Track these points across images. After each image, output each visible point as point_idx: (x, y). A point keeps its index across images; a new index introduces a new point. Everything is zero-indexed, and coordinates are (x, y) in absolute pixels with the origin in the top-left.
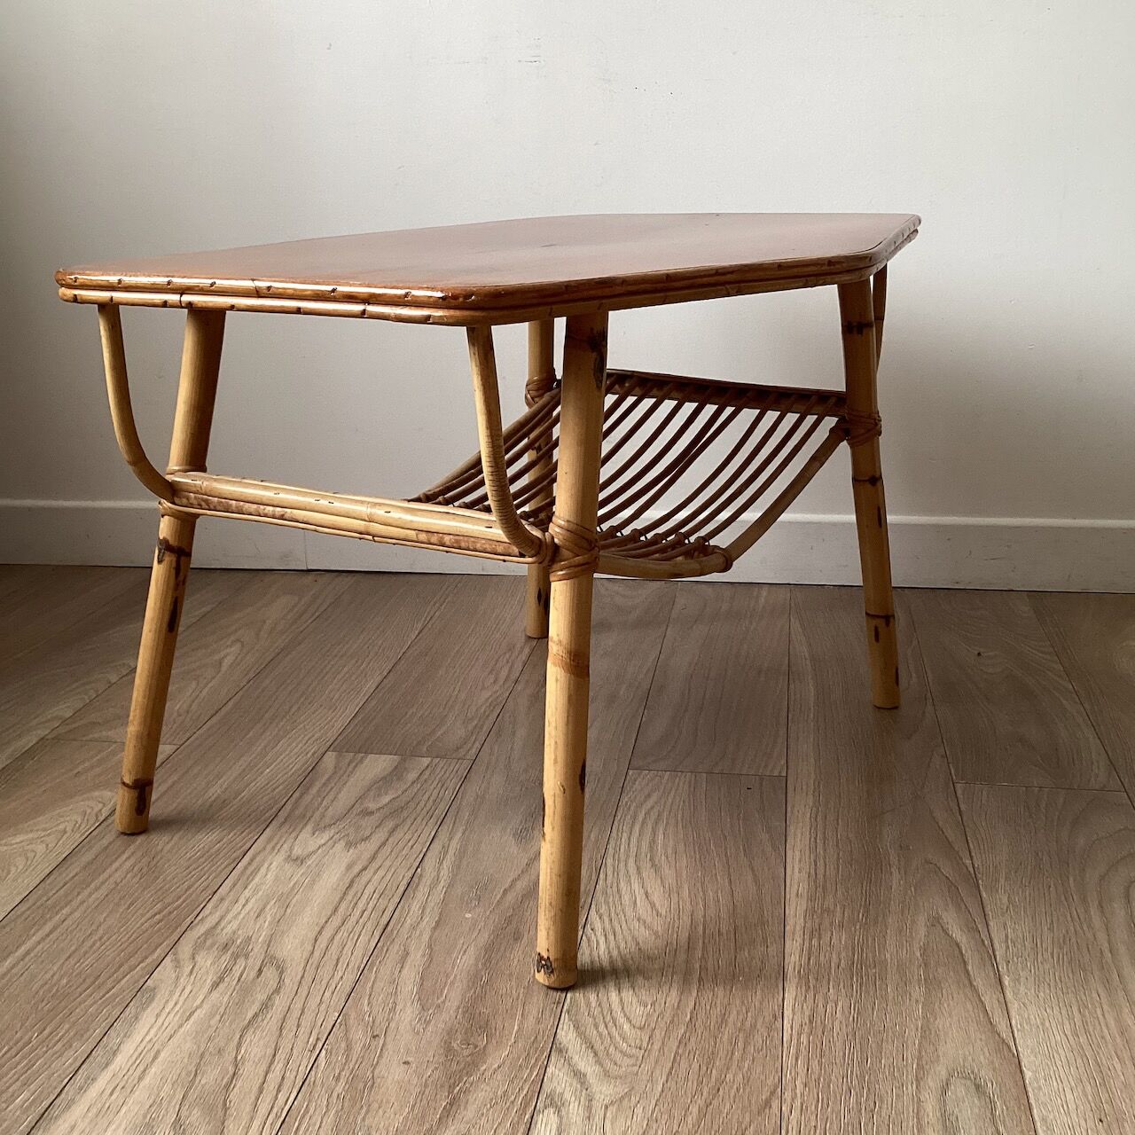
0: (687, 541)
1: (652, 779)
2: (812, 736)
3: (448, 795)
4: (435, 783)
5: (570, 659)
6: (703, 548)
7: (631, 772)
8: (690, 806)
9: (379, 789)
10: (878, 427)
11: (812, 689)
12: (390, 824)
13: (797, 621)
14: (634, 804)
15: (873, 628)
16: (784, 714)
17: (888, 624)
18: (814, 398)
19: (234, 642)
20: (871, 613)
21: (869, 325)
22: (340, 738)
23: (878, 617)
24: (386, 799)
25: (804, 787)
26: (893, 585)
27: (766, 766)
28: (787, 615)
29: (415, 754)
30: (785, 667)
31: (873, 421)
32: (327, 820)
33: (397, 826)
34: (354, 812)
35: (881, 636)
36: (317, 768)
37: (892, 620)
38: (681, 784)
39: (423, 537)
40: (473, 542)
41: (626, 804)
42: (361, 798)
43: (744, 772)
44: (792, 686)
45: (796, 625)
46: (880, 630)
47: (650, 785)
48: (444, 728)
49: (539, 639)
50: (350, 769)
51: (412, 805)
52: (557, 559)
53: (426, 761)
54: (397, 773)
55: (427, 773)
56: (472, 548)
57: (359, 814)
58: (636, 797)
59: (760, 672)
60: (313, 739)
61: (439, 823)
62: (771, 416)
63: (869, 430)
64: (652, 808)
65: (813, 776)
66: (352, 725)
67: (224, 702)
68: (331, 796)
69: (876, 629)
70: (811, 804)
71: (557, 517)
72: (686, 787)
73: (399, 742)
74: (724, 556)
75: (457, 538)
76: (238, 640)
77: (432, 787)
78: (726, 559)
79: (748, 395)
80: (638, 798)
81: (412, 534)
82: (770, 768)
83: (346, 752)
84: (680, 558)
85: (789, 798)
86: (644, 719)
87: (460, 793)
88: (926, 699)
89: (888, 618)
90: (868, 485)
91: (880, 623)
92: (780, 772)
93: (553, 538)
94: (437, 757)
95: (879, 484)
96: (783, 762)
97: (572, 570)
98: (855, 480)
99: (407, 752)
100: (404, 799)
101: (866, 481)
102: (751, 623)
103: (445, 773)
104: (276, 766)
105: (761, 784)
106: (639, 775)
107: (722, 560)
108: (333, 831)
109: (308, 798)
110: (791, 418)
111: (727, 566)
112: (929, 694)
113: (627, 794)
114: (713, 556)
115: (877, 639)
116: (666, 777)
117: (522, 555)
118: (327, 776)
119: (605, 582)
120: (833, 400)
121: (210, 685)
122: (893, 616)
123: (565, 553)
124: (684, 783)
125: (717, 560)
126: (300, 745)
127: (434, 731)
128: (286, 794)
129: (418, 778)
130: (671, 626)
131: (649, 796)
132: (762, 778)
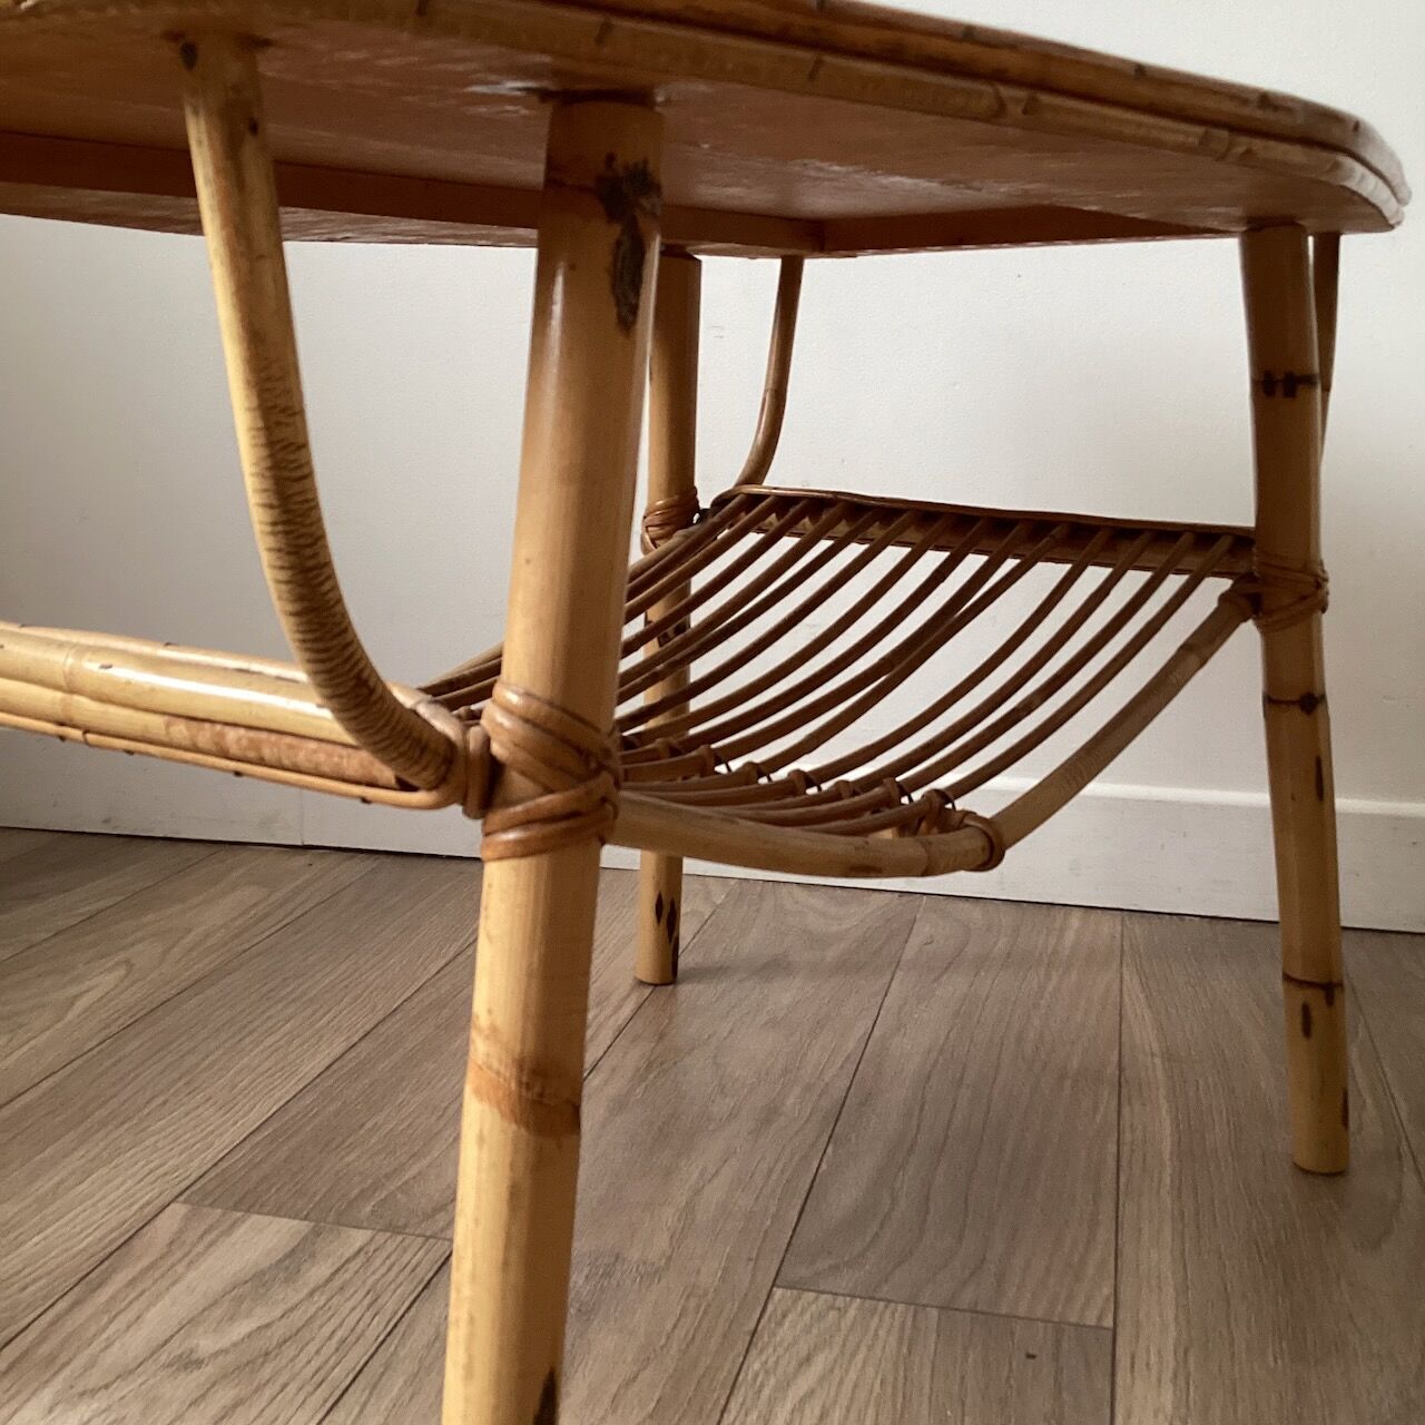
0: (905, 800)
1: (821, 1316)
2: (1167, 1230)
3: (377, 1327)
4: (359, 1296)
5: (520, 1083)
6: (939, 814)
7: (778, 1292)
8: (894, 1395)
9: (240, 1300)
10: (1320, 593)
11: (1167, 1123)
12: (224, 1396)
13: (1136, 978)
14: (772, 1381)
15: (1299, 1009)
16: (1109, 1176)
17: (1330, 1000)
18: (1186, 538)
19: (118, 964)
20: (1298, 974)
21: (1309, 380)
22: (212, 1174)
23: (1310, 985)
24: (242, 1328)
25: (1153, 1359)
26: (1344, 923)
27: (1070, 1298)
28: (1115, 966)
29: (345, 1220)
30: (1112, 1070)
31: (1311, 579)
32: (94, 1378)
33: (237, 1404)
34: (164, 1357)
35: (1316, 1028)
36: (135, 1242)
37: (1337, 992)
38: (882, 1333)
39: (180, 731)
40: (290, 747)
41: (755, 1379)
42: (191, 1322)
43: (1022, 1311)
44: (1126, 1110)
45: (1132, 982)
46: (1315, 1014)
47: (815, 1331)
48: (425, 1162)
49: (656, 985)
50: (200, 1248)
51: (289, 1350)
52: (498, 800)
53: (359, 1237)
54: (290, 1263)
55: (353, 1266)
56: (286, 762)
57: (170, 1365)
58: (777, 1362)
59: (1062, 1077)
60: (161, 1171)
61: (329, 1405)
62: (1094, 576)
63: (1304, 598)
64: (811, 1393)
65: (1172, 1332)
66: (247, 1146)
67: (37, 1080)
68: (129, 1315)
69: (1306, 1010)
70: (1169, 1408)
71: (503, 683)
72: (893, 1340)
73: (324, 1190)
74: (986, 834)
75: (252, 734)
76: (127, 962)
77: (350, 1304)
78: (991, 844)
79: (1054, 532)
80: (783, 1362)
81: (155, 724)
82: (1078, 1306)
83: (210, 1205)
84: (888, 834)
85: (1119, 1391)
86: (824, 1166)
87: (402, 1327)
88: (1400, 1157)
89: (1330, 989)
90: (1296, 711)
91: (1316, 999)
92: (1100, 1318)
93: (487, 741)
94: (385, 1231)
95: (1320, 709)
96: (1107, 1290)
97: (535, 831)
98: (1272, 702)
99: (328, 1215)
100: (279, 1331)
101: (1292, 703)
102: (1048, 976)
103: (389, 1269)
104: (56, 1231)
105: (1058, 1343)
106: (795, 1301)
107: (978, 843)
108: (95, 1406)
109: (80, 1316)
110: (1134, 580)
111: (990, 858)
112: (1404, 1143)
113: (761, 1351)
114: (961, 834)
115: (1307, 1029)
116: (852, 1312)
117: (404, 786)
118: (145, 1262)
119: (796, 889)
120: (1224, 543)
121: (33, 1043)
122: (1341, 985)
123: (517, 782)
124: (889, 1332)
125: (969, 842)
126: (129, 1183)
127: (401, 1168)
128: (45, 1298)
129: (330, 1279)
130: (899, 974)
131: (808, 1360)
132: (1059, 1327)
